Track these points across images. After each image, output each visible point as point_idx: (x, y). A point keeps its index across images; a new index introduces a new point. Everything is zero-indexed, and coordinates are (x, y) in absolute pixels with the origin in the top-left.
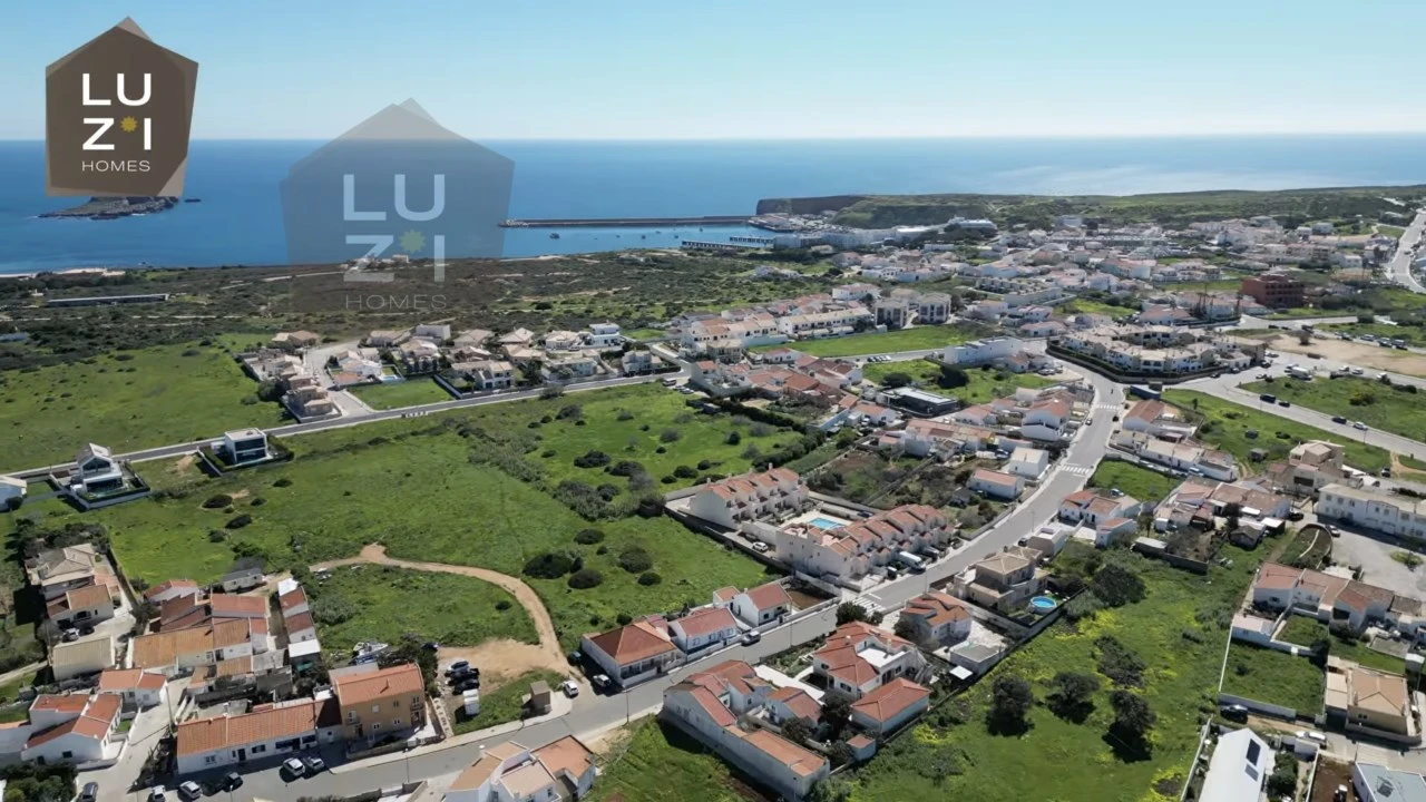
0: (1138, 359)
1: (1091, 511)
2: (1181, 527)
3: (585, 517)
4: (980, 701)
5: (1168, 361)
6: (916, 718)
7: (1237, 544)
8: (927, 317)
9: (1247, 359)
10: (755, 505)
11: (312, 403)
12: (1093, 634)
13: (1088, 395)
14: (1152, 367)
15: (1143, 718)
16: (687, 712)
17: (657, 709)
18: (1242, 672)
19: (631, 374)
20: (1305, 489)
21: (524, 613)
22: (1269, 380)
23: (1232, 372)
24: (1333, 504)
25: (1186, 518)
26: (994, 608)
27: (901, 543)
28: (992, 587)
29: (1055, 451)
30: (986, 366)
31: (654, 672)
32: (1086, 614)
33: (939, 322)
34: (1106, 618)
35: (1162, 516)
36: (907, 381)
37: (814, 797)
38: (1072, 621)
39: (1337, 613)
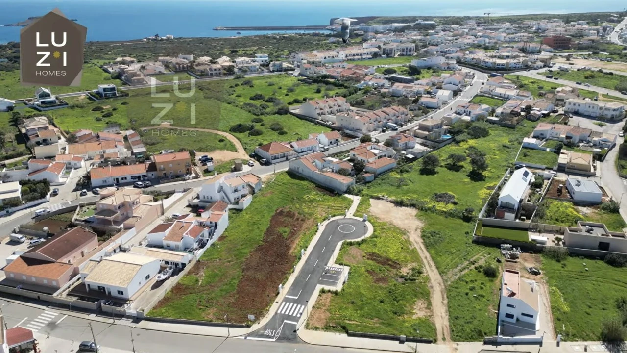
0: (495, 63)
1: (469, 110)
2: (507, 114)
3: (255, 114)
4: (417, 165)
5: (507, 63)
6: (391, 170)
7: (529, 119)
8: (404, 53)
9: (542, 64)
10: (327, 110)
11: (135, 78)
12: (467, 146)
13: (473, 76)
14: (500, 67)
15: (483, 167)
16: (298, 168)
17: (287, 169)
18: (525, 156)
19: (274, 71)
20: (561, 103)
21: (231, 143)
22: (551, 71)
23: (535, 69)
24: (571, 107)
25: (509, 111)
26: (425, 138)
27: (388, 120)
28: (425, 131)
29: (456, 93)
30: (429, 68)
31: (285, 159)
32: (463, 141)
33: (409, 55)
34: (472, 142)
35: (499, 110)
36: (394, 72)
37: (349, 191)
38: (458, 142)
39: (567, 137)
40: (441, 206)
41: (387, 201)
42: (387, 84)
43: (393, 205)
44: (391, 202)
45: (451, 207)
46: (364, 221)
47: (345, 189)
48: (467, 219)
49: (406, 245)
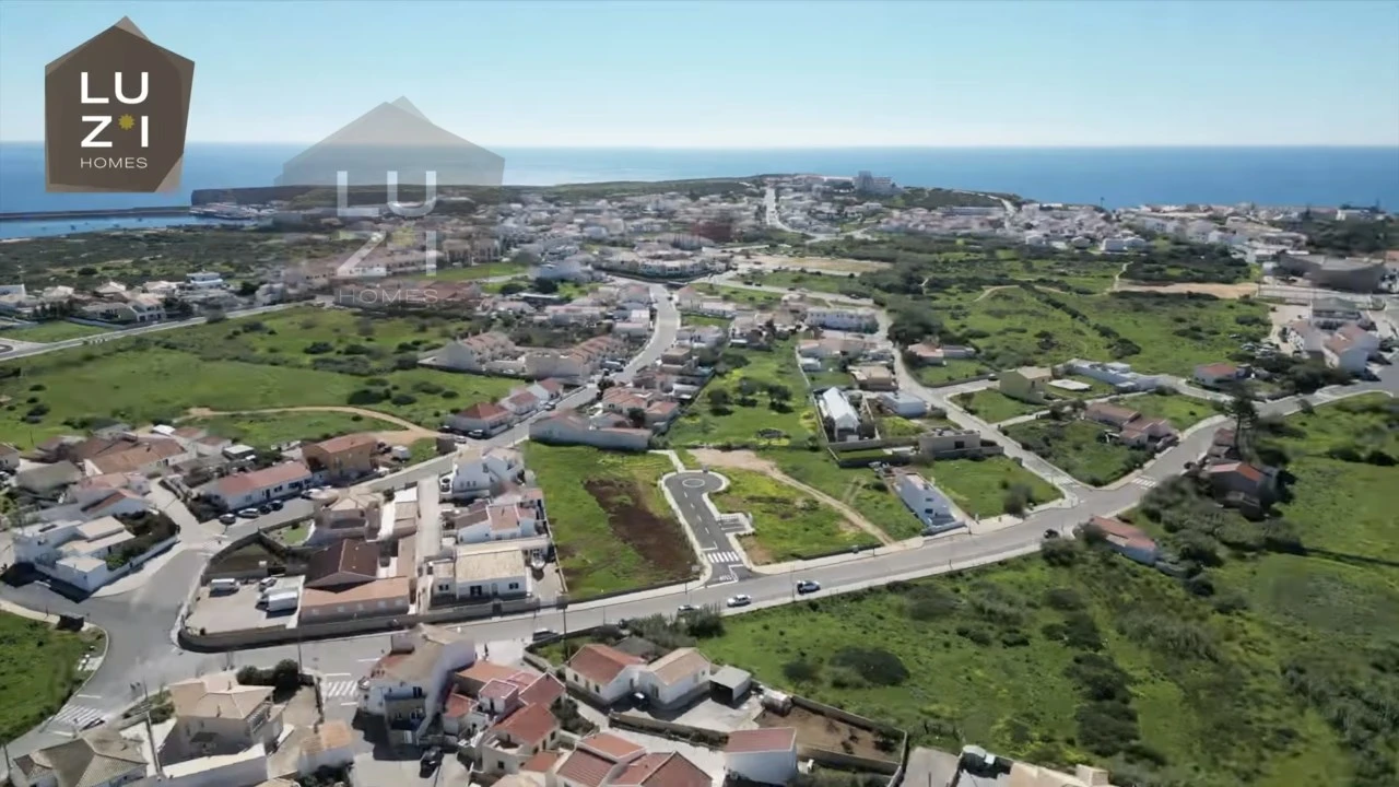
0: (663, 267)
1: (696, 334)
2: (748, 334)
4: (703, 406)
6: (677, 415)
7: (781, 338)
9: (723, 265)
12: (738, 377)
13: (647, 290)
14: (673, 272)
16: (550, 432)
17: (528, 437)
19: (273, 303)
20: (797, 315)
21: (384, 421)
23: (718, 273)
24: (815, 318)
25: (747, 331)
26: (680, 373)
28: (674, 364)
29: (651, 314)
30: (562, 281)
31: (505, 427)
32: (726, 373)
33: (497, 261)
34: (738, 372)
36: (521, 289)
37: (651, 446)
38: (721, 375)
39: (844, 353)
40: (774, 442)
41: (709, 448)
42: (528, 308)
43: (719, 452)
44: (715, 448)
45: (785, 442)
46: (705, 472)
47: (645, 444)
48: (815, 449)
49: (778, 484)
